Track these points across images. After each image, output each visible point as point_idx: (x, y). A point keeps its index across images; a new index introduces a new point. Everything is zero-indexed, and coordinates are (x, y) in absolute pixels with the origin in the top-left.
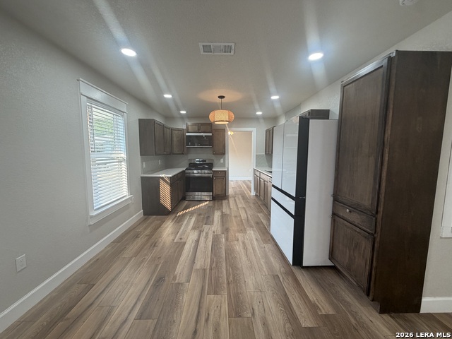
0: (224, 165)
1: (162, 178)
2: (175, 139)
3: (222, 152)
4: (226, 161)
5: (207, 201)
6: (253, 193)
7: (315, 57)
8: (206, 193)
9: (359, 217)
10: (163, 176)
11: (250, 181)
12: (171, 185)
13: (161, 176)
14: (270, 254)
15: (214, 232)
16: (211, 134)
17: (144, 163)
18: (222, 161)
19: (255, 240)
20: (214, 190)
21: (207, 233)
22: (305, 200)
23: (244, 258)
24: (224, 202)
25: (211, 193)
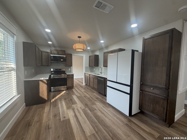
0: (71, 71)
1: (42, 81)
2: (44, 57)
3: (71, 65)
4: (72, 70)
5: (64, 90)
6: (84, 84)
7: (134, 26)
8: (63, 87)
9: (158, 91)
10: (42, 79)
11: (83, 78)
12: (47, 84)
13: (41, 79)
14: (114, 113)
15: (81, 108)
16: (65, 56)
17: (26, 72)
18: (70, 69)
19: (103, 107)
20: (68, 85)
21: (78, 109)
22: (133, 86)
23: (106, 119)
24: (74, 90)
25: (66, 86)
